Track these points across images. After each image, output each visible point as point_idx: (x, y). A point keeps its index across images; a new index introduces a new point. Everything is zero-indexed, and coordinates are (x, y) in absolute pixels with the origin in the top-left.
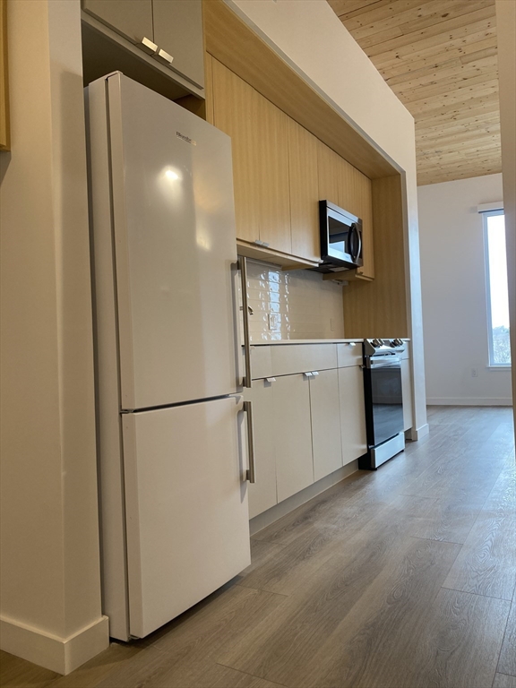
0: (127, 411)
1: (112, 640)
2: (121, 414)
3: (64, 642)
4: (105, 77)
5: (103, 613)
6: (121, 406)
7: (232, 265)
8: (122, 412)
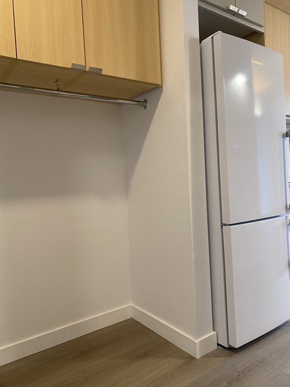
0: (225, 225)
1: (218, 345)
2: (222, 226)
3: (197, 342)
4: (212, 36)
5: (214, 330)
6: (222, 222)
7: (283, 135)
8: (222, 225)
